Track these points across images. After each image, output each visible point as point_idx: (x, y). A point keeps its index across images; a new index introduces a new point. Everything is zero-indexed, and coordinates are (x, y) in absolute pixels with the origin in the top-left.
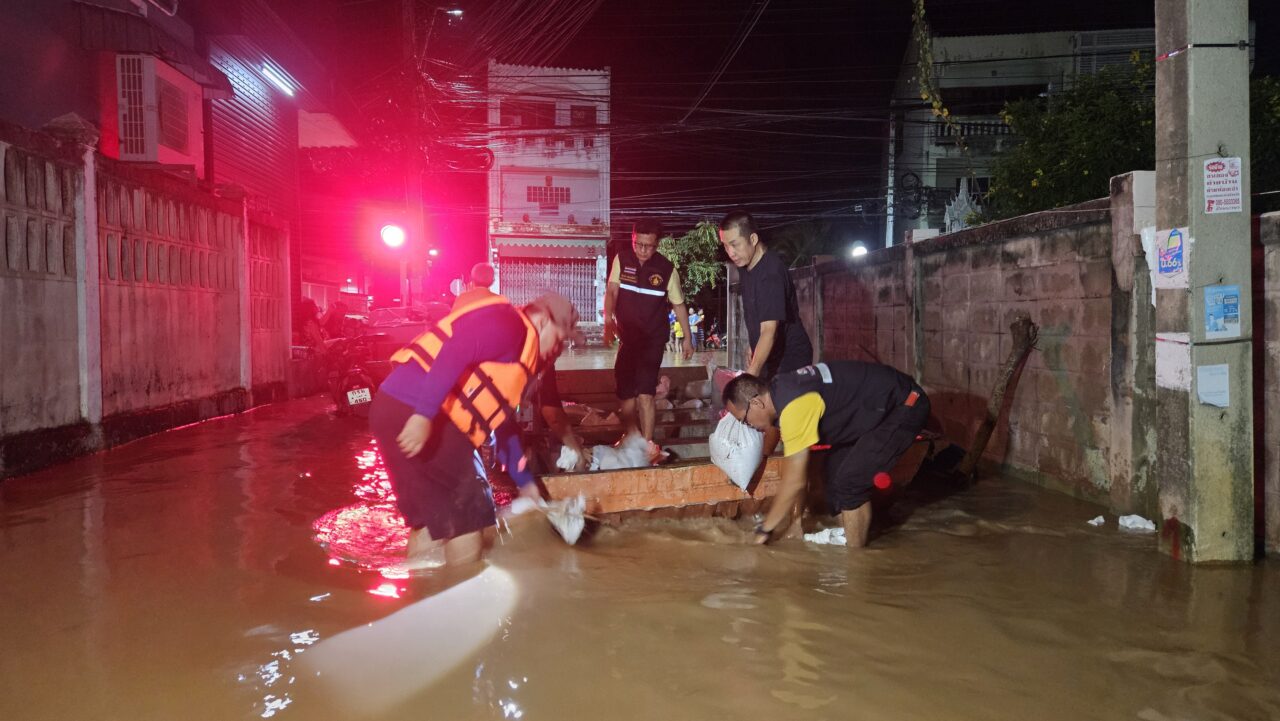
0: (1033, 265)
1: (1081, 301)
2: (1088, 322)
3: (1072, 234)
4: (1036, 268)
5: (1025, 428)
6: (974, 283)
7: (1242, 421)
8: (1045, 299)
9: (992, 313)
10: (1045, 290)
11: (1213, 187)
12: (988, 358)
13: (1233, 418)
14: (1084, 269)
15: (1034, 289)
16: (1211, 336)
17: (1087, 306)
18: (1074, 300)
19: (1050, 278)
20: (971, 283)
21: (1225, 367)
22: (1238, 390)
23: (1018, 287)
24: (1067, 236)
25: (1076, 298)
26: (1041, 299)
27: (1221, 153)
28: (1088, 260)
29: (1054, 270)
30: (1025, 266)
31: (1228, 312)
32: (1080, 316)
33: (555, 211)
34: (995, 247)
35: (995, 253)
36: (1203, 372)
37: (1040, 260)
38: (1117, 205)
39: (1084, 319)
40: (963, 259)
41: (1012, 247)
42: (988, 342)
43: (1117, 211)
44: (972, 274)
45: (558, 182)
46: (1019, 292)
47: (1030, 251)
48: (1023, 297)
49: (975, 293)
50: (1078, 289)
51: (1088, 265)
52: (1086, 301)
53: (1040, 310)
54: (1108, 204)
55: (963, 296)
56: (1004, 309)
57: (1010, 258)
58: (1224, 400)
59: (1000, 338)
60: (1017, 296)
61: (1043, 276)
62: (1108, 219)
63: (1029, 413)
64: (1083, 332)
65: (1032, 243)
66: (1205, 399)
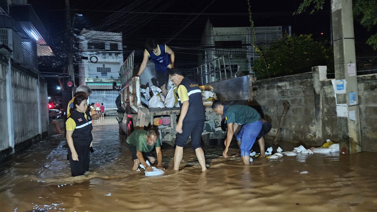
0: (287, 89)
1: (303, 97)
2: (306, 102)
3: (300, 81)
4: (288, 89)
5: (287, 129)
6: (268, 94)
7: (358, 124)
8: (291, 97)
9: (274, 101)
10: (292, 95)
11: (350, 70)
12: (273, 112)
13: (356, 123)
14: (304, 89)
15: (288, 95)
16: (351, 104)
17: (305, 98)
18: (301, 97)
19: (293, 92)
20: (267, 94)
21: (354, 111)
22: (357, 116)
23: (282, 94)
24: (298, 81)
25: (302, 97)
26: (290, 97)
27: (351, 63)
28: (305, 87)
29: (294, 90)
30: (284, 89)
31: (354, 98)
32: (303, 101)
33: (106, 75)
34: (274, 84)
35: (274, 86)
36: (350, 112)
37: (289, 87)
38: (314, 74)
39: (305, 101)
40: (264, 87)
41: (280, 84)
42: (273, 108)
43: (314, 75)
44: (267, 91)
45: (107, 66)
46: (283, 95)
47: (286, 86)
48: (284, 97)
49: (268, 96)
50: (302, 94)
51: (305, 88)
52: (305, 97)
53: (290, 100)
54: (312, 74)
55: (264, 97)
56: (278, 100)
57: (279, 87)
58: (354, 119)
59: (277, 107)
60: (282, 97)
61: (291, 92)
62: (312, 77)
63: (288, 125)
64: (304, 105)
65: (287, 83)
66: (351, 119)
